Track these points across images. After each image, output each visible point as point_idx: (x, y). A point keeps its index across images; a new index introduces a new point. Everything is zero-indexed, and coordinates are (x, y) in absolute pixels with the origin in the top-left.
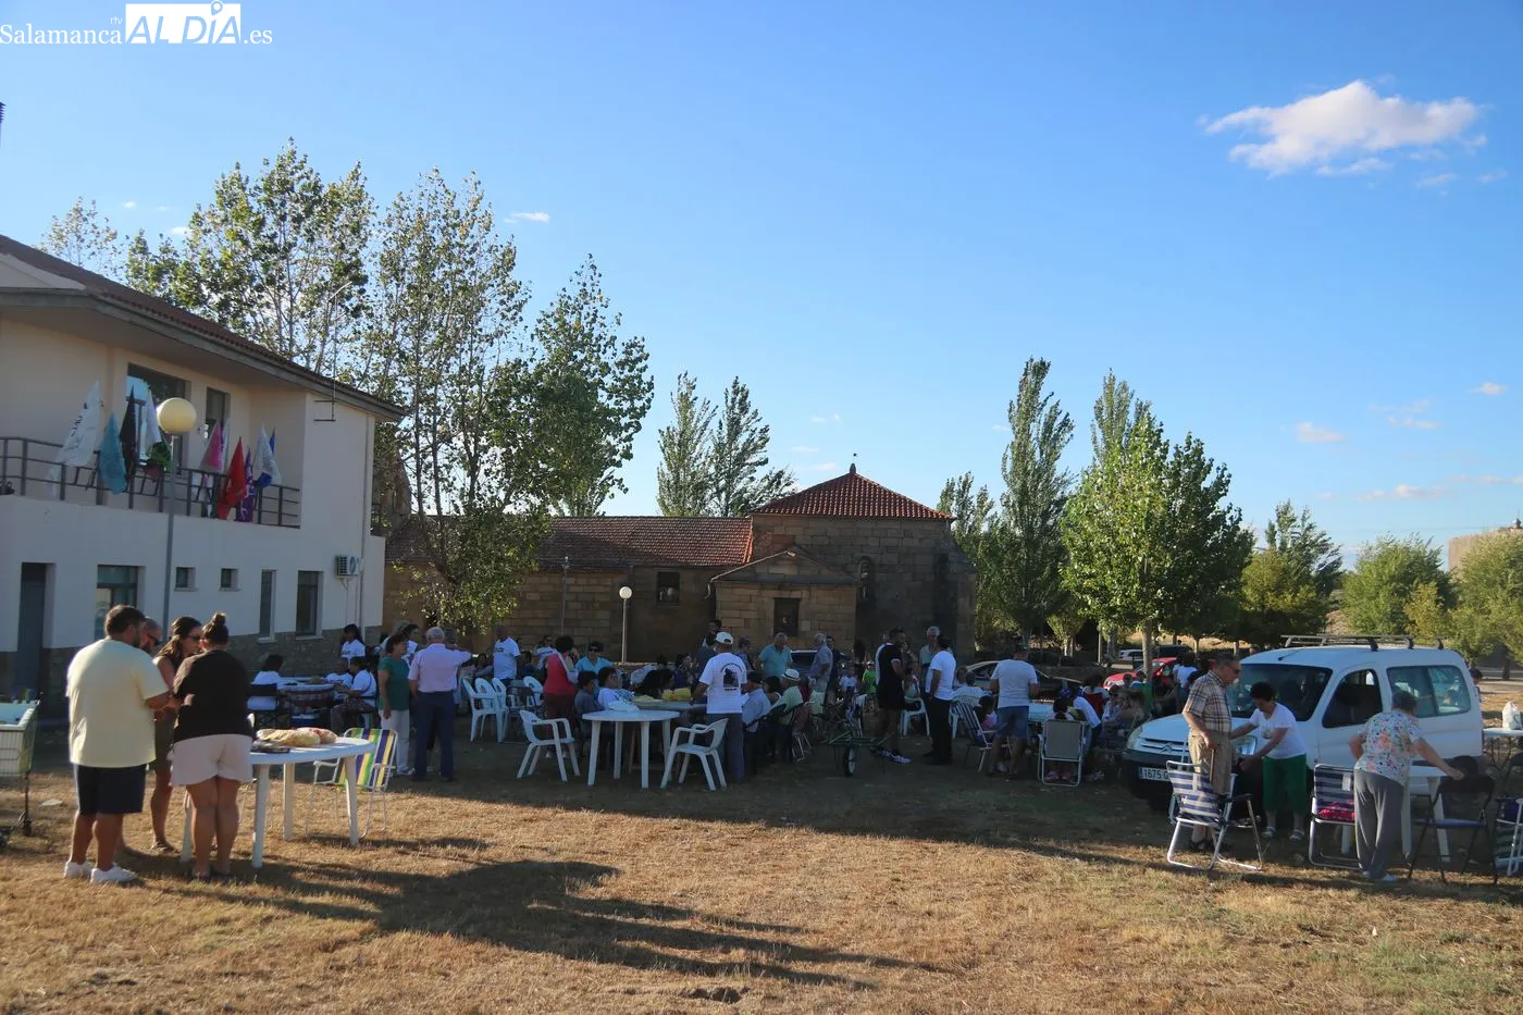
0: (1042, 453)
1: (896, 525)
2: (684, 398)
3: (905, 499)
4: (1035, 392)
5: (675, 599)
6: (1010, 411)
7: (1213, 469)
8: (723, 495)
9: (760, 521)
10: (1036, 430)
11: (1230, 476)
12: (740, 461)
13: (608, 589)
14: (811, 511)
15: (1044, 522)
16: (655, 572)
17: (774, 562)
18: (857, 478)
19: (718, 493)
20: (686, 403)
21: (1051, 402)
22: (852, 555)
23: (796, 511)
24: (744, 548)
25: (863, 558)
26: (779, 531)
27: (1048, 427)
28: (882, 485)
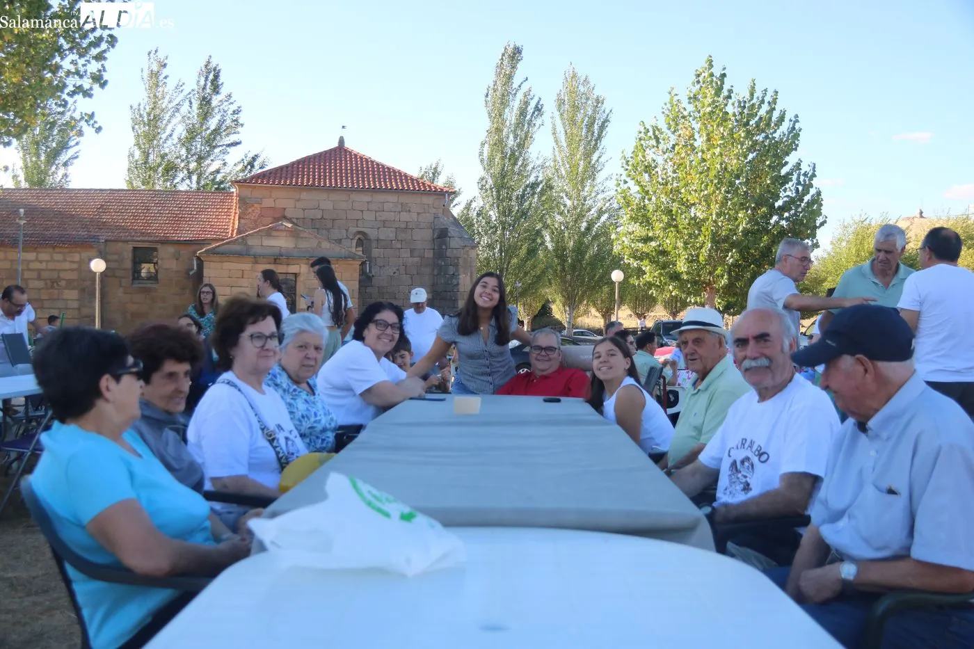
0: (515, 138)
1: (392, 198)
2: (154, 75)
3: (400, 173)
4: (510, 77)
5: (153, 278)
6: (487, 96)
7: (787, 119)
8: (195, 178)
9: (247, 193)
10: (511, 116)
11: (800, 130)
12: (211, 142)
13: (75, 266)
14: (302, 182)
15: (521, 204)
16: (130, 247)
17: (269, 233)
18: (346, 151)
19: (190, 173)
20: (155, 79)
21: (525, 88)
22: (347, 230)
23: (285, 182)
24: (230, 223)
25: (360, 232)
26: (268, 203)
27: (523, 113)
28: (373, 158)
